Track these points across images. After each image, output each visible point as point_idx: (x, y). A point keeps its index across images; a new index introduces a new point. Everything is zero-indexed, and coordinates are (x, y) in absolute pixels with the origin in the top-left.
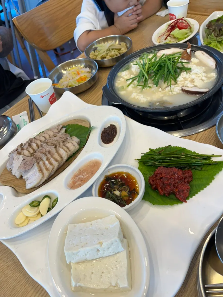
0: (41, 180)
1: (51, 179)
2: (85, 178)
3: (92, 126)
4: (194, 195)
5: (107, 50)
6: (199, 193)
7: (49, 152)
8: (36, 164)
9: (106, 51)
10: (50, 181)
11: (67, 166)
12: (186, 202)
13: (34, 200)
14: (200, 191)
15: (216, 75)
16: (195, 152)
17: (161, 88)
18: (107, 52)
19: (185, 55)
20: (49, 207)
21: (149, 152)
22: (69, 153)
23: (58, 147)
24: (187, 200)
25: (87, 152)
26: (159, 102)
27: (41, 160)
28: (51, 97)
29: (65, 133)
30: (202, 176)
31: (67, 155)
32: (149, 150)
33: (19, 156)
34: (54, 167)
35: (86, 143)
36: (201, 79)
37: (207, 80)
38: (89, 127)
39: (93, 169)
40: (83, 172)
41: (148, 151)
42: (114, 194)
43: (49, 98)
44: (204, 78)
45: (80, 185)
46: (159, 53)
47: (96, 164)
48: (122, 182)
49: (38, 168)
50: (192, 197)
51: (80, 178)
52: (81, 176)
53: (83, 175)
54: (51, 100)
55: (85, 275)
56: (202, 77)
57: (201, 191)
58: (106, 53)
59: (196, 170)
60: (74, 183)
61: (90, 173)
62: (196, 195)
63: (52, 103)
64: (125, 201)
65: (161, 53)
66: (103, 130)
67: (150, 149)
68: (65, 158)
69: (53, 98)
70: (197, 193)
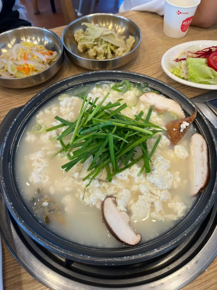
5: (97, 40)
9: (93, 40)
15: (182, 213)
17: (79, 174)
18: (94, 42)
19: (174, 129)
26: (51, 201)
36: (153, 203)
37: (160, 212)
44: (157, 205)
46: (146, 95)
56: (157, 200)
58: (92, 43)
65: (149, 98)
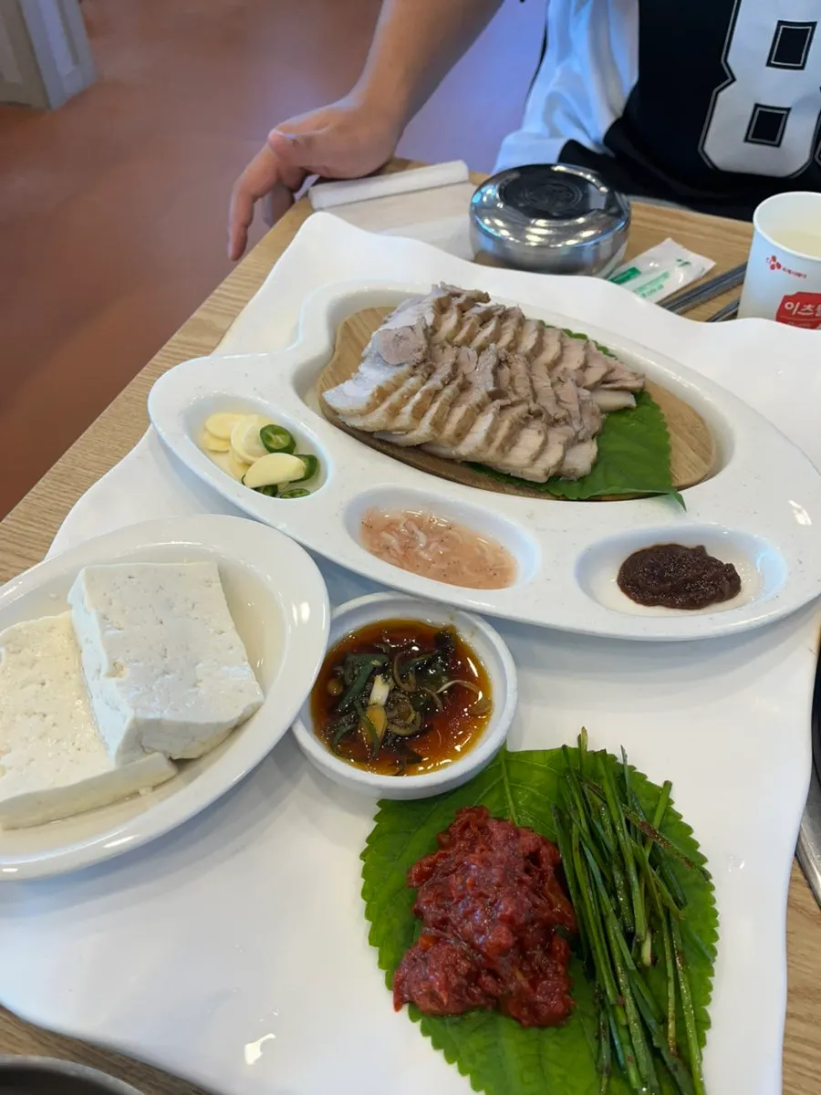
0: (353, 414)
1: (385, 447)
2: (417, 556)
3: (683, 493)
4: (437, 1045)
6: (454, 1067)
7: (465, 387)
8: (406, 368)
10: (379, 450)
11: (452, 476)
12: (397, 1007)
13: (292, 433)
14: (463, 1071)
16: (703, 1023)
20: (281, 483)
21: (650, 785)
22: (490, 455)
23: (498, 402)
24: (405, 1009)
25: (530, 516)
27: (426, 375)
28: (801, 298)
29: (598, 410)
30: (558, 1080)
31: (479, 450)
32: (660, 783)
33: (431, 309)
34: (413, 430)
35: (579, 500)
38: (673, 485)
39: (465, 569)
40: (446, 540)
41: (657, 780)
42: (371, 681)
43: (792, 292)
45: (382, 551)
47: (492, 573)
48: (437, 699)
49: (387, 382)
50: (425, 1031)
51: (413, 539)
52: (422, 539)
53: (428, 545)
54: (792, 304)
55: (34, 662)
57: (466, 1080)
59: (594, 1045)
60: (391, 526)
61: (444, 566)
62: (439, 1056)
63: (783, 316)
64: (355, 729)
66: (691, 543)
67: (668, 785)
68: (465, 449)
69: (809, 307)
70: (450, 1058)
